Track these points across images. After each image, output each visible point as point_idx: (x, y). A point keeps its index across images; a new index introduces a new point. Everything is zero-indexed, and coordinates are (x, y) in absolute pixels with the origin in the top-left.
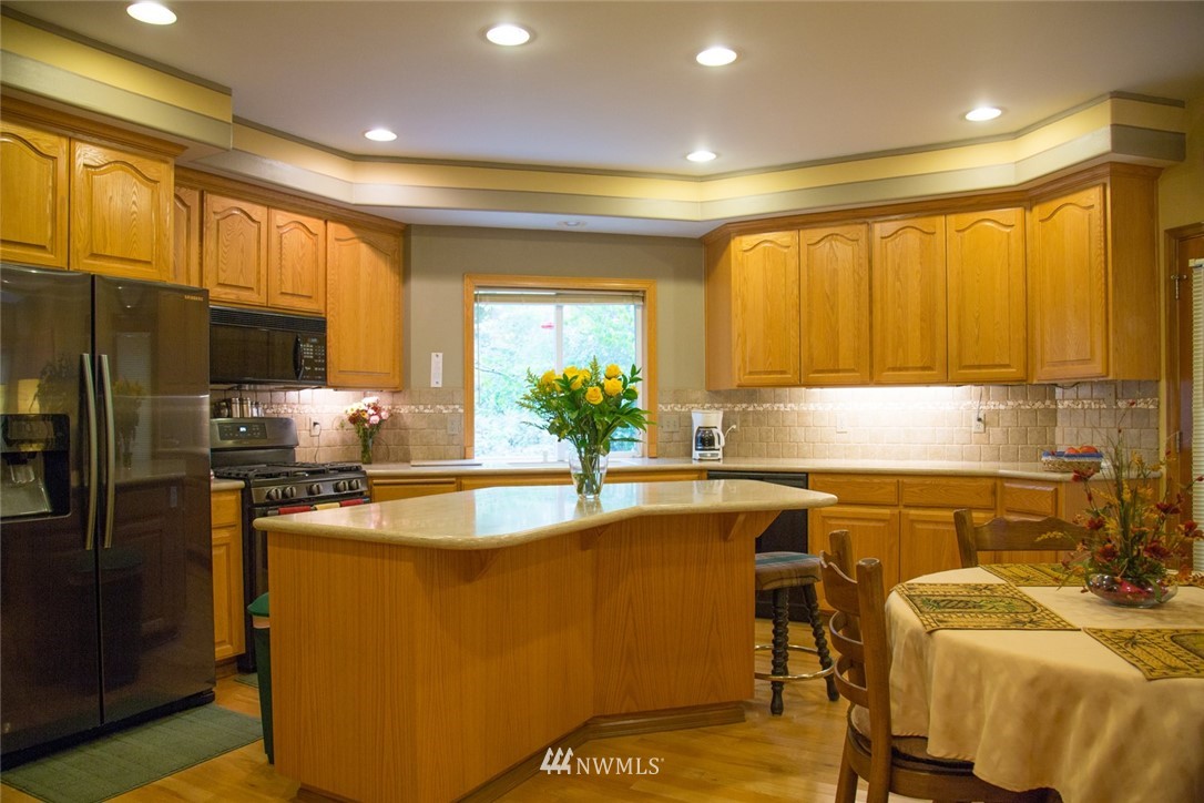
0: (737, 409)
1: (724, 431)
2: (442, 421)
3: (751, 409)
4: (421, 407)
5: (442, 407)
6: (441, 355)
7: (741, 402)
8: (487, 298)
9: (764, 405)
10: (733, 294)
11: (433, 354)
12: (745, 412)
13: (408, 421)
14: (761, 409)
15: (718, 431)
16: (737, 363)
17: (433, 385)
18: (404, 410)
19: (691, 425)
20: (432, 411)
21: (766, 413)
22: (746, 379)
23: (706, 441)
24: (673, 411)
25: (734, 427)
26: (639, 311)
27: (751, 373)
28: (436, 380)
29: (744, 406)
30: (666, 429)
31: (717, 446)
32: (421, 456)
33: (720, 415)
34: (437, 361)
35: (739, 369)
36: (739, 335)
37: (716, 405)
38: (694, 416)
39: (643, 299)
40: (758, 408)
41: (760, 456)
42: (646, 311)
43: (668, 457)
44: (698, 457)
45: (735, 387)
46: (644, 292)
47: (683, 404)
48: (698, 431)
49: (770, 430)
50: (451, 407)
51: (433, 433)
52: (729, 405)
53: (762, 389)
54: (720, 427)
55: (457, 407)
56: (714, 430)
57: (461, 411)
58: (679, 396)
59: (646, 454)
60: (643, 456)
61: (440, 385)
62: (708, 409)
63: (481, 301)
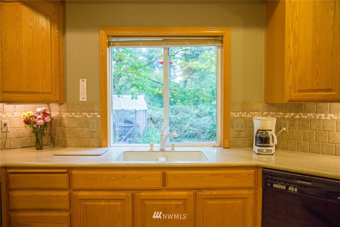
0: (286, 117)
1: (276, 133)
2: (86, 123)
3: (297, 117)
4: (73, 114)
5: (87, 114)
6: (85, 80)
7: (290, 112)
8: (118, 43)
9: (308, 115)
10: (287, 31)
11: (81, 80)
12: (293, 119)
13: (66, 122)
14: (306, 117)
15: (272, 133)
16: (289, 82)
17: (81, 100)
18: (64, 115)
19: (253, 127)
20: (80, 116)
21: (310, 120)
22: (296, 95)
23: (264, 140)
24: (241, 117)
25: (284, 129)
26: (220, 50)
27: (300, 91)
28: (83, 97)
29: (292, 114)
30: (236, 129)
31: (271, 144)
32: (73, 145)
33: (275, 120)
34: (83, 84)
35: (290, 88)
36: (291, 62)
37: (272, 113)
38: (254, 121)
39: (222, 42)
40: (303, 117)
41: (303, 151)
42: (223, 50)
43: (237, 147)
44: (257, 152)
45: (286, 102)
46: (222, 37)
47: (248, 112)
48: (258, 132)
49: (313, 133)
50: (92, 114)
51: (81, 130)
52: (281, 113)
53: (307, 104)
54: (274, 130)
55: (96, 114)
56: (269, 133)
57: (99, 116)
58: (245, 107)
59: (222, 145)
60: (220, 146)
61: (85, 100)
62: (266, 116)
63: (113, 45)
